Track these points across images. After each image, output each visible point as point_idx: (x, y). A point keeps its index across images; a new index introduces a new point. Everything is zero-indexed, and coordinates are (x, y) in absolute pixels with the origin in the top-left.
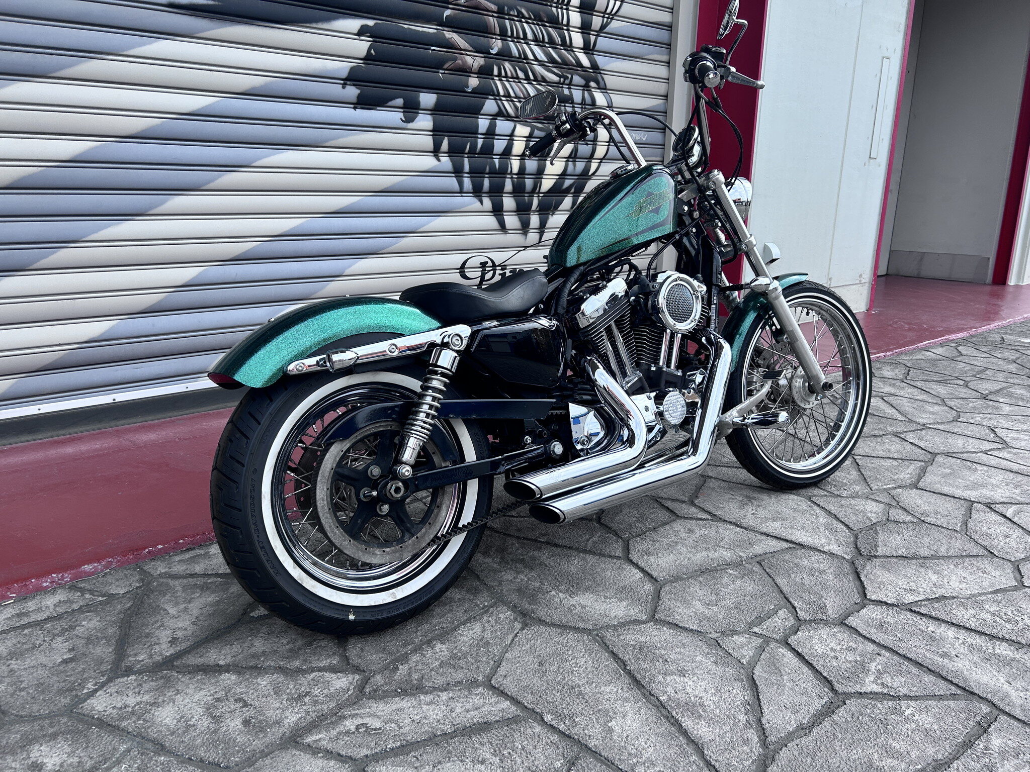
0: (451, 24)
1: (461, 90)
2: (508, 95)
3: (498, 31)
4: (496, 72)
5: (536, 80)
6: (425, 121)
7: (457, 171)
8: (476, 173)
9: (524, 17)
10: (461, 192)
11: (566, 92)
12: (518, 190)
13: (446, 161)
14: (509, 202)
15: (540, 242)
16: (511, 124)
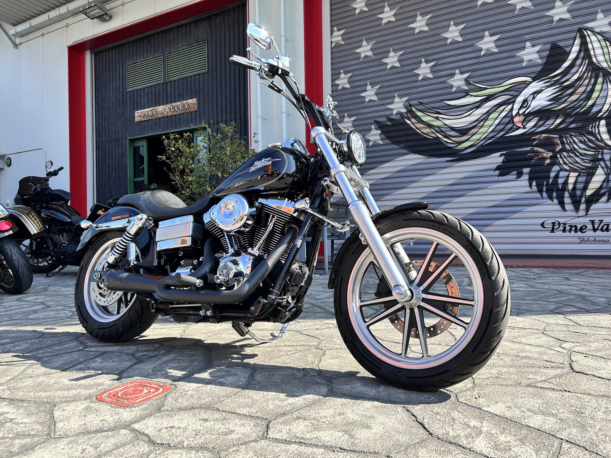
0: (537, 145)
1: (542, 165)
2: (565, 163)
3: (559, 142)
4: (558, 156)
5: (581, 155)
6: (526, 177)
7: (540, 191)
8: (549, 192)
9: (573, 135)
10: (542, 198)
11: (600, 157)
12: (573, 196)
13: (535, 188)
14: (567, 200)
15: (587, 214)
16: (568, 173)
